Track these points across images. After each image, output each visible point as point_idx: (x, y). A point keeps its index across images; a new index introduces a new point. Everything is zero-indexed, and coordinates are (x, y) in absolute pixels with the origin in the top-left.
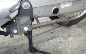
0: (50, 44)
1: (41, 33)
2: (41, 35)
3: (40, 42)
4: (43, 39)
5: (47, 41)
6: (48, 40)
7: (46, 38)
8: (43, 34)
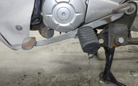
0: (135, 78)
1: (119, 58)
2: (118, 61)
3: (118, 71)
4: (122, 67)
5: (129, 73)
6: (132, 72)
7: (128, 67)
8: (123, 61)
